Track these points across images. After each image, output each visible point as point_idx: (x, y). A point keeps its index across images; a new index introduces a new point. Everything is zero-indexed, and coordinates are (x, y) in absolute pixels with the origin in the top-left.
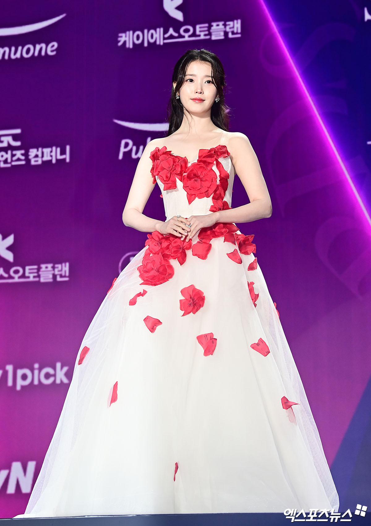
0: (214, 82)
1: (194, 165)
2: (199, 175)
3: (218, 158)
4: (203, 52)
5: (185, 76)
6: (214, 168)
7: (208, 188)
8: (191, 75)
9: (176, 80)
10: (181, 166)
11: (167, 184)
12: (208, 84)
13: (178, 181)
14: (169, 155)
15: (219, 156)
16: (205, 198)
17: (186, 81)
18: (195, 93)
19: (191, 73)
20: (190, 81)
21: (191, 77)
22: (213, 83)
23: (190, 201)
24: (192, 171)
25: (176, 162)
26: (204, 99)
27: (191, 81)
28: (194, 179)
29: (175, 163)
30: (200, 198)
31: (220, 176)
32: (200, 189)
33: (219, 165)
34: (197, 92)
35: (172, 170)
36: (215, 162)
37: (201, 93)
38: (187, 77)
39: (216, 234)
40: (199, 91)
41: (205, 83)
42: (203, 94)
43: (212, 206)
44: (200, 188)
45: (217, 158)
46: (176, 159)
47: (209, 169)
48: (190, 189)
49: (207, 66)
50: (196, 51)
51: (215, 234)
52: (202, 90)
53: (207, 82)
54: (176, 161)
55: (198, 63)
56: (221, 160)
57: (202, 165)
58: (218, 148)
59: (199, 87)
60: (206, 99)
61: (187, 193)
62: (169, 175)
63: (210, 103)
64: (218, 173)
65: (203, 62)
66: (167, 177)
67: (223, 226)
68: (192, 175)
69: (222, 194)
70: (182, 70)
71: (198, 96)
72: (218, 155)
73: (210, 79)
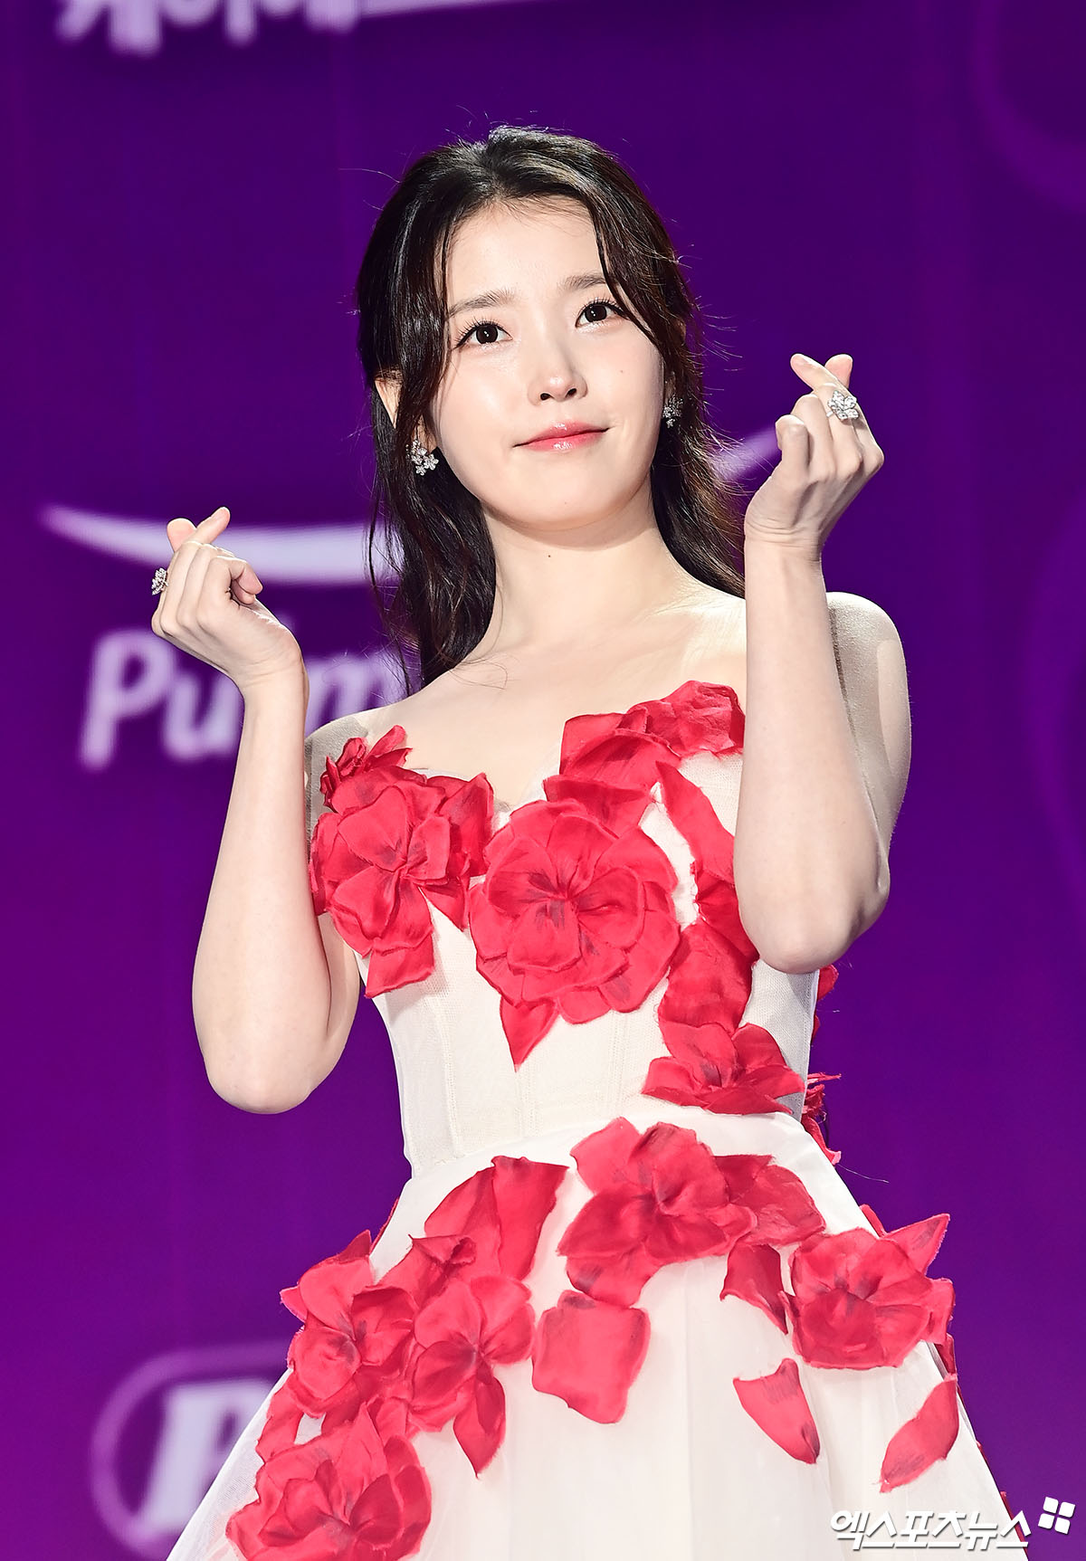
0: (632, 309)
1: (528, 818)
2: (568, 877)
3: (680, 759)
4: (506, 147)
5: (443, 320)
6: (657, 824)
7: (627, 950)
8: (481, 303)
9: (391, 361)
10: (455, 830)
11: (384, 953)
12: (595, 326)
13: (442, 924)
14: (386, 775)
15: (679, 746)
16: (613, 1017)
17: (461, 344)
18: (535, 404)
19: (478, 292)
20: (483, 340)
21: (482, 315)
22: (623, 312)
23: (521, 1043)
24: (518, 854)
25: (426, 809)
26: (598, 424)
27: (487, 332)
28: (536, 906)
29: (423, 819)
30: (577, 1019)
31: (698, 870)
32: (576, 961)
33: (685, 802)
34: (545, 397)
35: (408, 865)
36: (657, 790)
37: (572, 392)
38: (460, 323)
39: (680, 1236)
40: (558, 383)
41: (577, 325)
42: (586, 393)
43: (658, 1066)
44: (576, 955)
45: (671, 761)
46: (423, 794)
47: (620, 829)
48: (517, 971)
49: (558, 220)
50: (468, 154)
51: (670, 1236)
52: (572, 370)
53: (584, 320)
54: (424, 805)
55: (499, 216)
56: (700, 771)
57: (579, 810)
58: (683, 696)
59: (554, 361)
60: (611, 416)
61: (500, 996)
62: (389, 897)
63: (639, 440)
64: (680, 855)
65: (529, 202)
66: (378, 909)
67: (721, 1186)
68: (523, 880)
69: (725, 981)
70: (414, 291)
71: (558, 415)
72: (677, 742)
73: (602, 292)
